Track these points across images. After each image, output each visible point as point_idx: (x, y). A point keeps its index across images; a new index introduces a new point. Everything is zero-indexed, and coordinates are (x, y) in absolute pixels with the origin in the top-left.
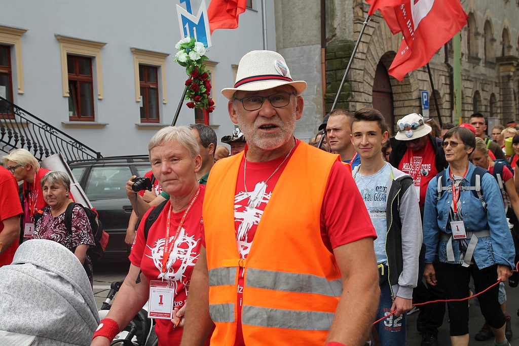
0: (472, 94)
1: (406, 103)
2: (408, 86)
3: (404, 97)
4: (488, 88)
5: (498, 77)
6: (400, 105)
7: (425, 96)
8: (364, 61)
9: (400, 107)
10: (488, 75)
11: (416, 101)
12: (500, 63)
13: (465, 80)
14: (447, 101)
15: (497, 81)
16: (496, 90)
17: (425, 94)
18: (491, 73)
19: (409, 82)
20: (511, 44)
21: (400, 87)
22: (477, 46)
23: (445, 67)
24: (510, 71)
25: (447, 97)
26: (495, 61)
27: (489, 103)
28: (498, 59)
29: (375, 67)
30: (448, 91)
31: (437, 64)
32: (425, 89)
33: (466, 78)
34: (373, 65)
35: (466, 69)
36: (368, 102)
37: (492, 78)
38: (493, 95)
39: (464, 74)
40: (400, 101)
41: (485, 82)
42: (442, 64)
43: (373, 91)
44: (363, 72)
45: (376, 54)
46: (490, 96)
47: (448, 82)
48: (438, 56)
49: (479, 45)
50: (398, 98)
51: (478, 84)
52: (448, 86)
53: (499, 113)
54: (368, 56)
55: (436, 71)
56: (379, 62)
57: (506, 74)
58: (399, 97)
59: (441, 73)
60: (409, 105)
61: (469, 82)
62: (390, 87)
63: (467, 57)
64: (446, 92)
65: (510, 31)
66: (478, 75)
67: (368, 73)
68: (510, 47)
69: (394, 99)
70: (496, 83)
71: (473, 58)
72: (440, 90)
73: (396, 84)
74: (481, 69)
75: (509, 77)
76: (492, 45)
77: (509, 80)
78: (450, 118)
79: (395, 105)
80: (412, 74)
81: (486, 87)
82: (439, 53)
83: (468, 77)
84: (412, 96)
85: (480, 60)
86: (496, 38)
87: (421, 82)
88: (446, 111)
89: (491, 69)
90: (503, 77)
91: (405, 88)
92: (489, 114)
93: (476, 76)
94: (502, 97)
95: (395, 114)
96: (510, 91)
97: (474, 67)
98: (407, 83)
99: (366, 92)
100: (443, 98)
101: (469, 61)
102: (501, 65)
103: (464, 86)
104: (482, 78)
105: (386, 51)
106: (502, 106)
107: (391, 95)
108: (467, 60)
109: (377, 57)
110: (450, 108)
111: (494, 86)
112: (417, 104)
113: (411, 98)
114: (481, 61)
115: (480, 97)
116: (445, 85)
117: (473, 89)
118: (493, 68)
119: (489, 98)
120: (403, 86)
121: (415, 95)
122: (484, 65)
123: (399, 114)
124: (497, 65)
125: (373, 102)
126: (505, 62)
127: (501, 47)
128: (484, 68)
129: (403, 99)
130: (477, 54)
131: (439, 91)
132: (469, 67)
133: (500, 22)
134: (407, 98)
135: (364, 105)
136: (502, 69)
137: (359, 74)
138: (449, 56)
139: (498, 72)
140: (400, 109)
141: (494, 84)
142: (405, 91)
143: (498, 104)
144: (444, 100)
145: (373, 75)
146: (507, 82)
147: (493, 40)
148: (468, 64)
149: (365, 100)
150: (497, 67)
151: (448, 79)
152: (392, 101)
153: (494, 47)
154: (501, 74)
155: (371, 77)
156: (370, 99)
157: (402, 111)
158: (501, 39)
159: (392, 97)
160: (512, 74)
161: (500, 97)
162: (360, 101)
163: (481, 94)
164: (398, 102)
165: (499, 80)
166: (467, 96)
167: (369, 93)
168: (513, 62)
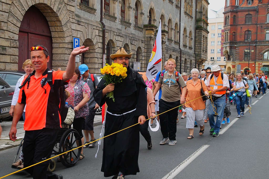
0: (122, 46)
1: (61, 45)
2: (62, 32)
3: (60, 40)
4: (136, 43)
5: (144, 37)
6: (57, 47)
7: (77, 42)
8: (8, 5)
9: (57, 48)
10: (136, 35)
11: (68, 45)
12: (146, 28)
13: (117, 35)
14: (99, 47)
15: (143, 40)
16: (142, 45)
17: (76, 40)
18: (139, 34)
19: (63, 30)
20: (155, 18)
21: (57, 33)
22: (129, 15)
23: (99, 24)
24: (151, 34)
25: (100, 45)
26: (143, 27)
27: (136, 52)
28: (145, 26)
29: (24, 13)
30: (101, 41)
31: (91, 21)
32: (79, 36)
33: (118, 35)
34: (20, 11)
35: (119, 28)
36: (13, 39)
37: (140, 37)
38: (139, 48)
39: (117, 32)
40: (57, 43)
41: (133, 39)
42: (97, 22)
43: (19, 31)
44: (7, 14)
45: (25, 3)
46: (137, 48)
47: (101, 35)
48: (94, 16)
49: (131, 15)
50: (55, 41)
51: (128, 40)
52: (101, 38)
53: (143, 60)
54: (14, 2)
55: (90, 26)
56: (28, 10)
57: (149, 36)
58: (57, 40)
59: (95, 28)
60: (63, 47)
61: (119, 36)
62: (50, 32)
63: (120, 21)
64: (98, 41)
65: (155, 10)
66: (128, 33)
67: (13, 16)
68: (155, 20)
69: (53, 42)
70: (142, 40)
71: (125, 22)
72: (94, 39)
73: (54, 31)
74: (132, 30)
75: (151, 37)
76: (141, 17)
77: (151, 40)
78: (101, 59)
79: (54, 46)
80: (66, 24)
81: (135, 42)
82: (95, 14)
83: (119, 33)
84: (65, 41)
85: (130, 24)
86: (144, 13)
87: (74, 31)
88: (99, 54)
89: (139, 32)
90: (147, 37)
91: (60, 34)
92: (136, 59)
93: (127, 34)
94: (146, 50)
95: (53, 53)
96: (151, 47)
97: (125, 28)
98: (62, 31)
99: (11, 31)
100: (96, 45)
101: (121, 24)
102: (146, 30)
103: (115, 39)
104: (131, 36)
105: (37, 3)
106: (146, 55)
107: (50, 38)
108: (120, 23)
109: (26, 5)
110: (102, 52)
111: (141, 42)
112: (70, 46)
113: (64, 42)
114: (132, 25)
115: (129, 48)
116: (99, 37)
117: (123, 42)
118: (141, 31)
119: (136, 50)
120: (59, 32)
121: (68, 40)
122: (134, 28)
123: (56, 53)
124: (144, 30)
125: (19, 40)
126: (149, 28)
127: (148, 19)
128: (134, 30)
129: (59, 42)
130: (129, 20)
131: (92, 40)
132: (122, 28)
133: (148, 3)
134: (61, 42)
135: (7, 41)
136: (147, 32)
137: (2, 15)
138: (103, 17)
139: (145, 34)
140: (57, 49)
141: (140, 41)
142: (60, 36)
143: (143, 54)
144: (96, 47)
145: (21, 18)
146: (149, 41)
147: (142, 14)
148: (121, 25)
149: (9, 37)
150: (144, 31)
151: (101, 32)
152: (51, 43)
153: (143, 18)
154: (147, 36)
155: (18, 19)
156: (16, 37)
157: (58, 51)
158: (149, 14)
159: (52, 40)
160: (153, 36)
161: (145, 50)
162: (2, 37)
163: (130, 46)
164: (56, 44)
165: (145, 39)
166: (117, 46)
167: (14, 32)
168: (153, 29)
